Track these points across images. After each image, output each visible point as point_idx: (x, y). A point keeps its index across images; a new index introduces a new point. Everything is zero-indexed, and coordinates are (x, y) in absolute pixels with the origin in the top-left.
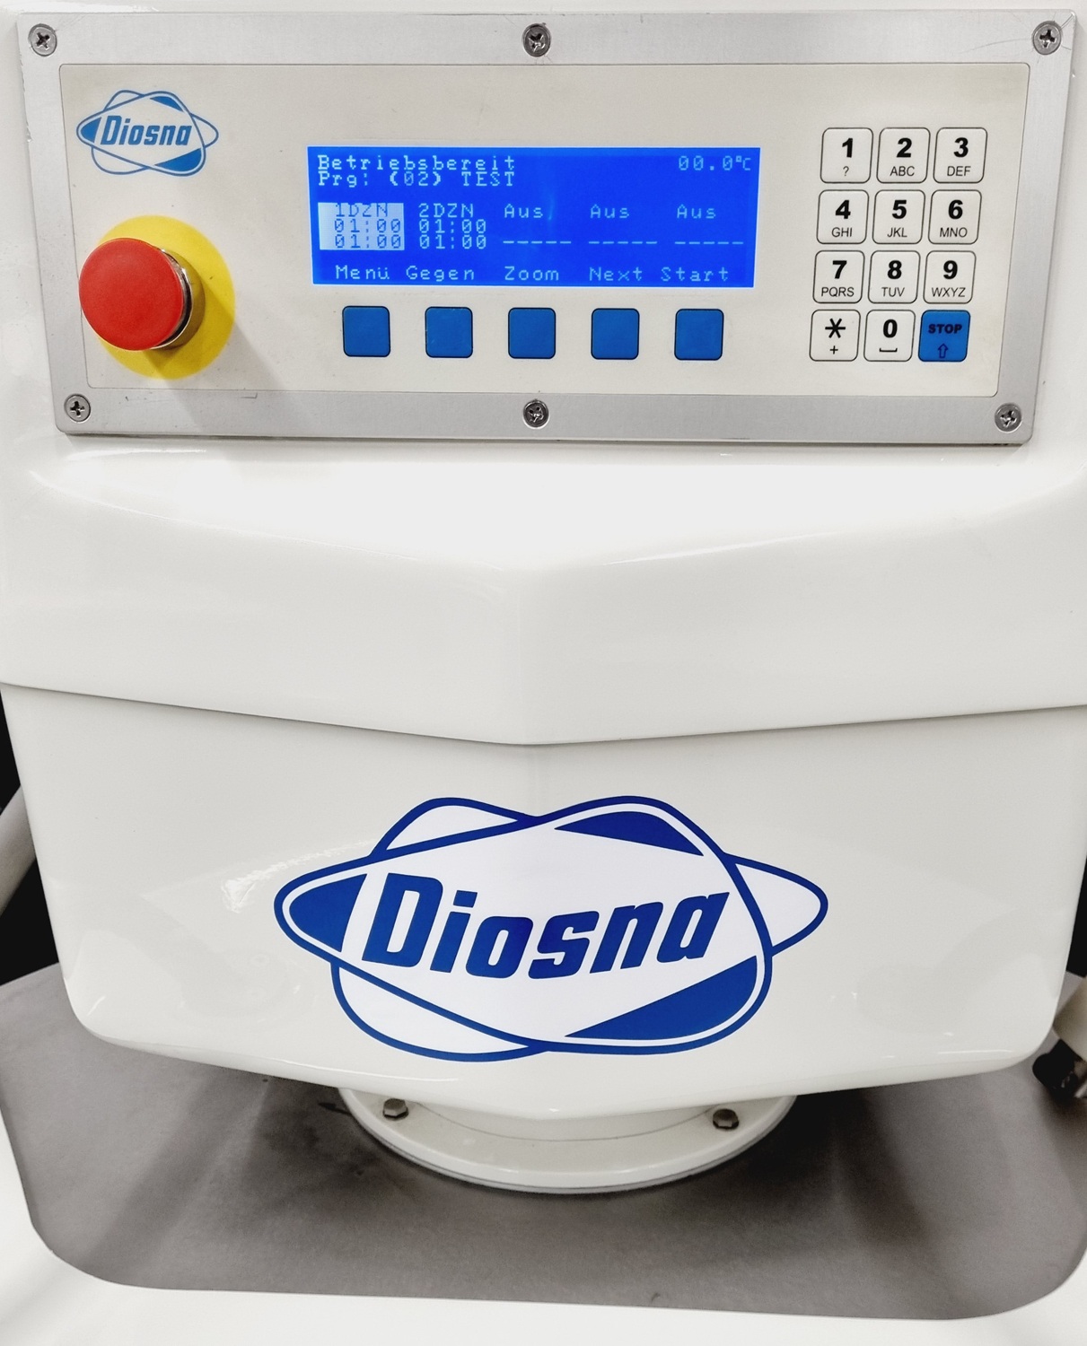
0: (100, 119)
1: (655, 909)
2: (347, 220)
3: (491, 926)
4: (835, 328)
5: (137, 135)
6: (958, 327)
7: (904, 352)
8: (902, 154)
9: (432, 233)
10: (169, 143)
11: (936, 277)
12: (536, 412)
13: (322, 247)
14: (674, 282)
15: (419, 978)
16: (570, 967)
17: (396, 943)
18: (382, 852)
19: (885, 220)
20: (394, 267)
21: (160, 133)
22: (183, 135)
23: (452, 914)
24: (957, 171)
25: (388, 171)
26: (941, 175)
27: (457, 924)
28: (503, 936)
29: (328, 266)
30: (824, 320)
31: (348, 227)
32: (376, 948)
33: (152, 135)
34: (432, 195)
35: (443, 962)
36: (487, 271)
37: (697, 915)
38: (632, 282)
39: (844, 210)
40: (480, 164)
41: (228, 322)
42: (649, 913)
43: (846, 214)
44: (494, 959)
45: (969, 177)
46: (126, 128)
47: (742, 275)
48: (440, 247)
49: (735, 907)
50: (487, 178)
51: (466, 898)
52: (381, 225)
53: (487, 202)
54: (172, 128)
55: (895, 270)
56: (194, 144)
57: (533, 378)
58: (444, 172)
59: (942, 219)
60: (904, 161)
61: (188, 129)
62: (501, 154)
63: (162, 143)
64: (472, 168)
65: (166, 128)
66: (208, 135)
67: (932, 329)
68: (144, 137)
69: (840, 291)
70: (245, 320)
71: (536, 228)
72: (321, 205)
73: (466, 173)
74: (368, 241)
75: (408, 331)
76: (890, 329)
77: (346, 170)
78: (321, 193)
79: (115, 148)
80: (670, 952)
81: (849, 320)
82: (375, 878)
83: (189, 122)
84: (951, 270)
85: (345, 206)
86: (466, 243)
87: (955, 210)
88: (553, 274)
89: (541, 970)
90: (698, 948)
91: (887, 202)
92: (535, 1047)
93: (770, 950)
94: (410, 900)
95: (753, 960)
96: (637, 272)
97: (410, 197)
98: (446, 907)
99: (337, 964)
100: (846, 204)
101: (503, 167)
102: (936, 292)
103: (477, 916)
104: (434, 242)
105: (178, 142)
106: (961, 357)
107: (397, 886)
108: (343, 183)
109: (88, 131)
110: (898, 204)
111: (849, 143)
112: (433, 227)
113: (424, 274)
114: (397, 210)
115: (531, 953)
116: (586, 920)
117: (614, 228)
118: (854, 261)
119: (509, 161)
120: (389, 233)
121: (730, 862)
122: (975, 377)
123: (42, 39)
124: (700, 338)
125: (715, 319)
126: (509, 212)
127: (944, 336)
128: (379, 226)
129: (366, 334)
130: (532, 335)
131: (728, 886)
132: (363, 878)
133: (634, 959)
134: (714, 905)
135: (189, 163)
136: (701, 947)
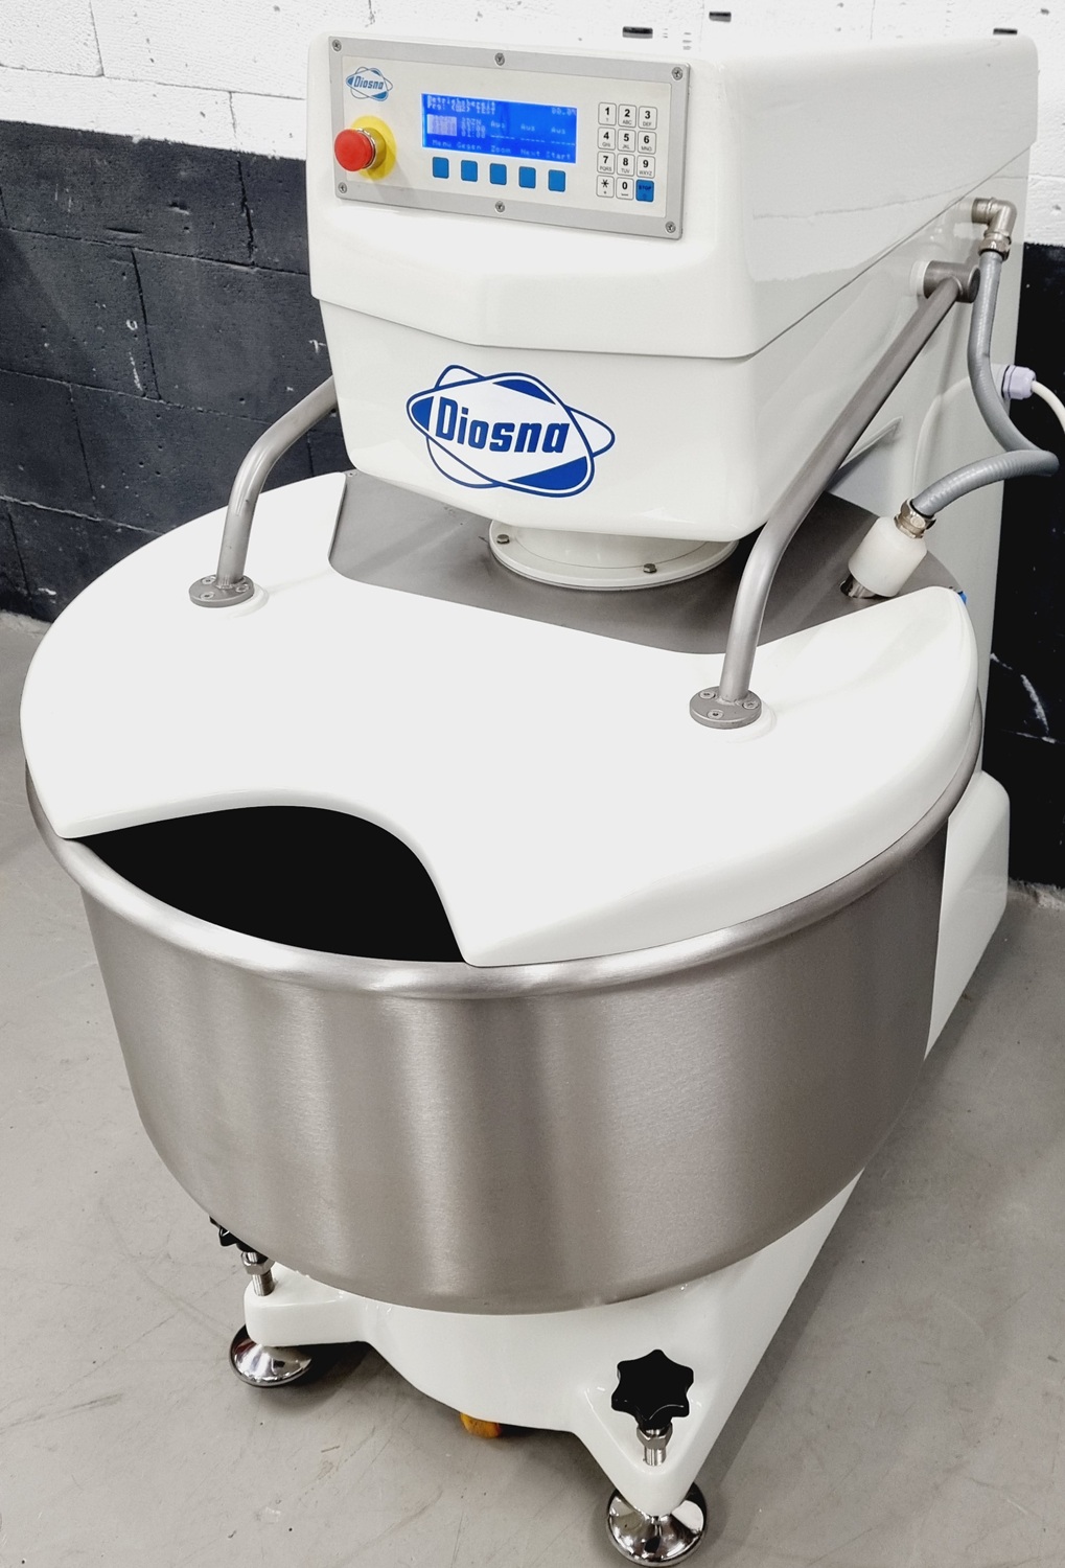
0: (354, 77)
1: (538, 426)
2: (437, 122)
3: (475, 424)
4: (605, 184)
5: (366, 84)
6: (650, 188)
7: (630, 196)
8: (627, 115)
9: (467, 131)
10: (376, 88)
11: (641, 166)
12: (499, 206)
13: (429, 132)
14: (551, 159)
15: (452, 445)
16: (507, 448)
17: (446, 430)
19: (622, 141)
20: (452, 142)
21: (373, 84)
22: (381, 86)
23: (462, 418)
24: (647, 124)
25: (451, 104)
26: (641, 125)
27: (464, 422)
28: (479, 430)
29: (431, 140)
30: (601, 180)
31: (438, 125)
32: (440, 431)
33: (370, 85)
34: (466, 115)
35: (461, 440)
36: (485, 146)
37: (557, 433)
38: (536, 157)
39: (607, 136)
41: (393, 158)
43: (608, 138)
44: (478, 441)
45: (651, 127)
46: (362, 81)
47: (573, 160)
48: (469, 136)
50: (486, 111)
54: (378, 83)
55: (626, 162)
56: (384, 90)
57: (498, 193)
58: (471, 107)
59: (642, 143)
60: (627, 118)
61: (383, 83)
62: (490, 102)
63: (374, 88)
64: (480, 106)
65: (375, 82)
66: (388, 87)
67: (640, 187)
68: (368, 85)
69: (606, 169)
70: (399, 159)
71: (504, 132)
72: (429, 116)
73: (478, 108)
74: (445, 132)
75: (455, 169)
76: (625, 186)
77: (437, 103)
78: (428, 111)
79: (359, 88)
81: (610, 180)
82: (437, 399)
83: (383, 81)
84: (646, 164)
85: (436, 116)
86: (478, 136)
87: (646, 140)
88: (508, 150)
89: (496, 448)
91: (622, 134)
92: (496, 484)
93: (592, 455)
94: (448, 409)
95: (586, 459)
96: (537, 153)
97: (459, 116)
98: (460, 414)
99: (428, 437)
100: (608, 133)
101: (491, 107)
102: (641, 173)
103: (470, 418)
104: (467, 134)
105: (379, 88)
106: (651, 200)
107: (444, 402)
108: (435, 108)
109: (350, 81)
110: (626, 135)
111: (608, 109)
112: (467, 128)
113: (463, 146)
114: (454, 120)
115: (490, 440)
116: (510, 427)
117: (529, 134)
118: (611, 156)
119: (493, 104)
120: (451, 129)
121: (568, 410)
122: (656, 209)
123: (337, 45)
124: (557, 182)
125: (563, 175)
126: (493, 124)
127: (645, 191)
128: (447, 125)
129: (441, 169)
130: (499, 175)
131: (569, 421)
132: (432, 398)
133: (532, 449)
134: (564, 428)
135: (382, 96)
136: (559, 448)
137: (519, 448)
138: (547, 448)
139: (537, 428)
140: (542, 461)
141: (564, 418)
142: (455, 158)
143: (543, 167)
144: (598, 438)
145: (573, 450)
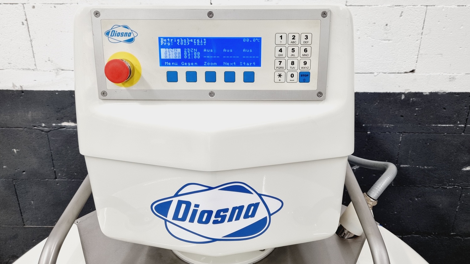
0: (110, 31)
1: (243, 207)
2: (168, 52)
3: (203, 213)
4: (280, 76)
5: (118, 35)
6: (308, 75)
7: (296, 81)
8: (293, 39)
9: (187, 55)
10: (126, 36)
11: (302, 65)
12: (212, 94)
13: (162, 58)
14: (243, 65)
15: (186, 224)
16: (222, 221)
17: (180, 216)
18: (176, 195)
19: (290, 53)
20: (178, 62)
21: (124, 34)
22: (129, 35)
23: (194, 210)
24: (306, 42)
25: (177, 42)
26: (302, 43)
27: (195, 212)
28: (206, 215)
29: (163, 62)
30: (277, 74)
31: (168, 54)
32: (175, 217)
33: (122, 35)
34: (187, 47)
35: (192, 220)
36: (200, 63)
37: (252, 208)
38: (233, 65)
39: (281, 50)
40: (198, 40)
41: (140, 75)
42: (241, 208)
43: (281, 51)
44: (204, 220)
45: (308, 44)
46: (116, 33)
47: (258, 64)
48: (189, 58)
49: (261, 205)
50: (200, 43)
51: (197, 206)
52: (175, 54)
53: (200, 48)
54: (127, 33)
55: (293, 63)
56: (132, 36)
57: (211, 86)
58: (190, 42)
59: (303, 52)
60: (294, 40)
61: (131, 33)
62: (203, 38)
63: (124, 36)
64: (196, 41)
65: (125, 33)
66: (135, 35)
67: (302, 76)
68: (120, 35)
69: (281, 68)
70: (143, 74)
71: (212, 54)
72: (162, 49)
73: (195, 42)
74: (173, 57)
75: (182, 76)
76: (292, 76)
77: (167, 41)
78: (161, 47)
79: (114, 37)
80: (246, 216)
81: (283, 74)
82: (175, 201)
83: (131, 32)
84: (305, 63)
85: (167, 49)
86: (195, 57)
87: (306, 50)
88: (215, 64)
89: (215, 222)
90: (253, 215)
91: (290, 49)
92: (214, 240)
93: (270, 215)
94: (184, 206)
95: (266, 217)
96: (235, 63)
97: (182, 48)
98: (192, 208)
99: (166, 221)
100: (281, 49)
101: (203, 41)
102: (302, 68)
103: (200, 210)
104: (188, 57)
105: (128, 36)
106: (308, 81)
107: (180, 203)
108: (167, 44)
109: (107, 34)
110: (293, 49)
111: (281, 36)
112: (188, 54)
113: (186, 64)
114: (179, 50)
115: (213, 218)
116: (226, 210)
117: (229, 54)
118: (283, 61)
119: (205, 40)
120: (177, 55)
121: (260, 195)
122: (312, 86)
123: (97, 14)
124: (249, 78)
125: (253, 74)
126: (205, 50)
127: (304, 77)
128: (175, 53)
129: (172, 77)
130: (211, 77)
131: (260, 201)
132: (172, 201)
133: (237, 219)
134: (256, 205)
135: (131, 41)
140: (243, 223)
142: (182, 71)
143: (239, 71)
144: (274, 206)
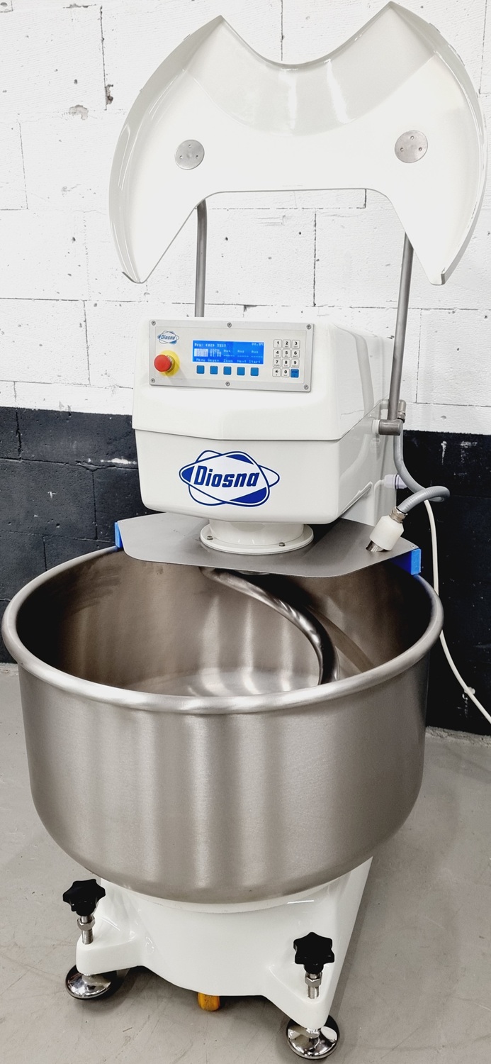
0: (161, 335)
3: (215, 476)
4: (277, 371)
5: (166, 338)
6: (297, 372)
7: (288, 376)
8: (286, 344)
9: (212, 354)
10: (171, 339)
11: (293, 364)
12: (228, 384)
13: (195, 355)
14: (251, 363)
15: (203, 487)
16: (230, 486)
17: (199, 481)
18: (197, 462)
19: (284, 354)
20: (206, 359)
24: (295, 347)
25: (206, 344)
26: (293, 348)
27: (210, 476)
28: (217, 478)
29: (195, 359)
30: (275, 370)
31: (199, 353)
32: (196, 482)
33: (169, 338)
34: (212, 348)
35: (207, 484)
36: (221, 360)
37: (253, 477)
38: (244, 363)
39: (278, 352)
41: (178, 367)
44: (216, 483)
45: (297, 348)
47: (262, 363)
48: (213, 356)
49: (261, 476)
50: (221, 346)
51: (211, 470)
55: (286, 362)
56: (175, 339)
57: (227, 378)
58: (215, 345)
59: (293, 354)
61: (175, 337)
64: (219, 344)
65: (171, 337)
66: (178, 338)
67: (292, 372)
69: (277, 365)
70: (180, 366)
71: (230, 354)
72: (195, 349)
74: (202, 355)
75: (207, 370)
76: (286, 372)
77: (199, 344)
78: (194, 347)
79: (163, 340)
81: (279, 370)
82: (196, 467)
84: (295, 363)
85: (199, 349)
86: (218, 356)
87: (295, 353)
88: (232, 361)
89: (225, 486)
91: (284, 351)
92: (224, 502)
93: (269, 486)
94: (202, 471)
95: (265, 488)
96: (245, 361)
97: (209, 348)
98: (208, 472)
99: (190, 485)
102: (293, 366)
103: (213, 474)
105: (173, 339)
106: (297, 377)
107: (200, 468)
108: (198, 346)
109: (159, 337)
110: (286, 352)
111: (278, 342)
113: (211, 360)
114: (207, 350)
115: (222, 482)
116: (232, 475)
117: (242, 354)
118: (279, 361)
119: (225, 343)
120: (205, 354)
121: (259, 466)
122: (299, 380)
123: (154, 323)
124: (255, 372)
125: (257, 369)
126: (225, 351)
127: (295, 373)
128: (203, 352)
129: (200, 370)
130: (227, 371)
131: (259, 471)
132: (194, 467)
133: (242, 485)
134: (257, 475)
135: (174, 342)
136: (254, 484)
137: (236, 485)
138: (249, 484)
139: (245, 475)
141: (257, 470)
142: (207, 365)
143: (248, 367)
144: (272, 478)
145: (261, 484)
